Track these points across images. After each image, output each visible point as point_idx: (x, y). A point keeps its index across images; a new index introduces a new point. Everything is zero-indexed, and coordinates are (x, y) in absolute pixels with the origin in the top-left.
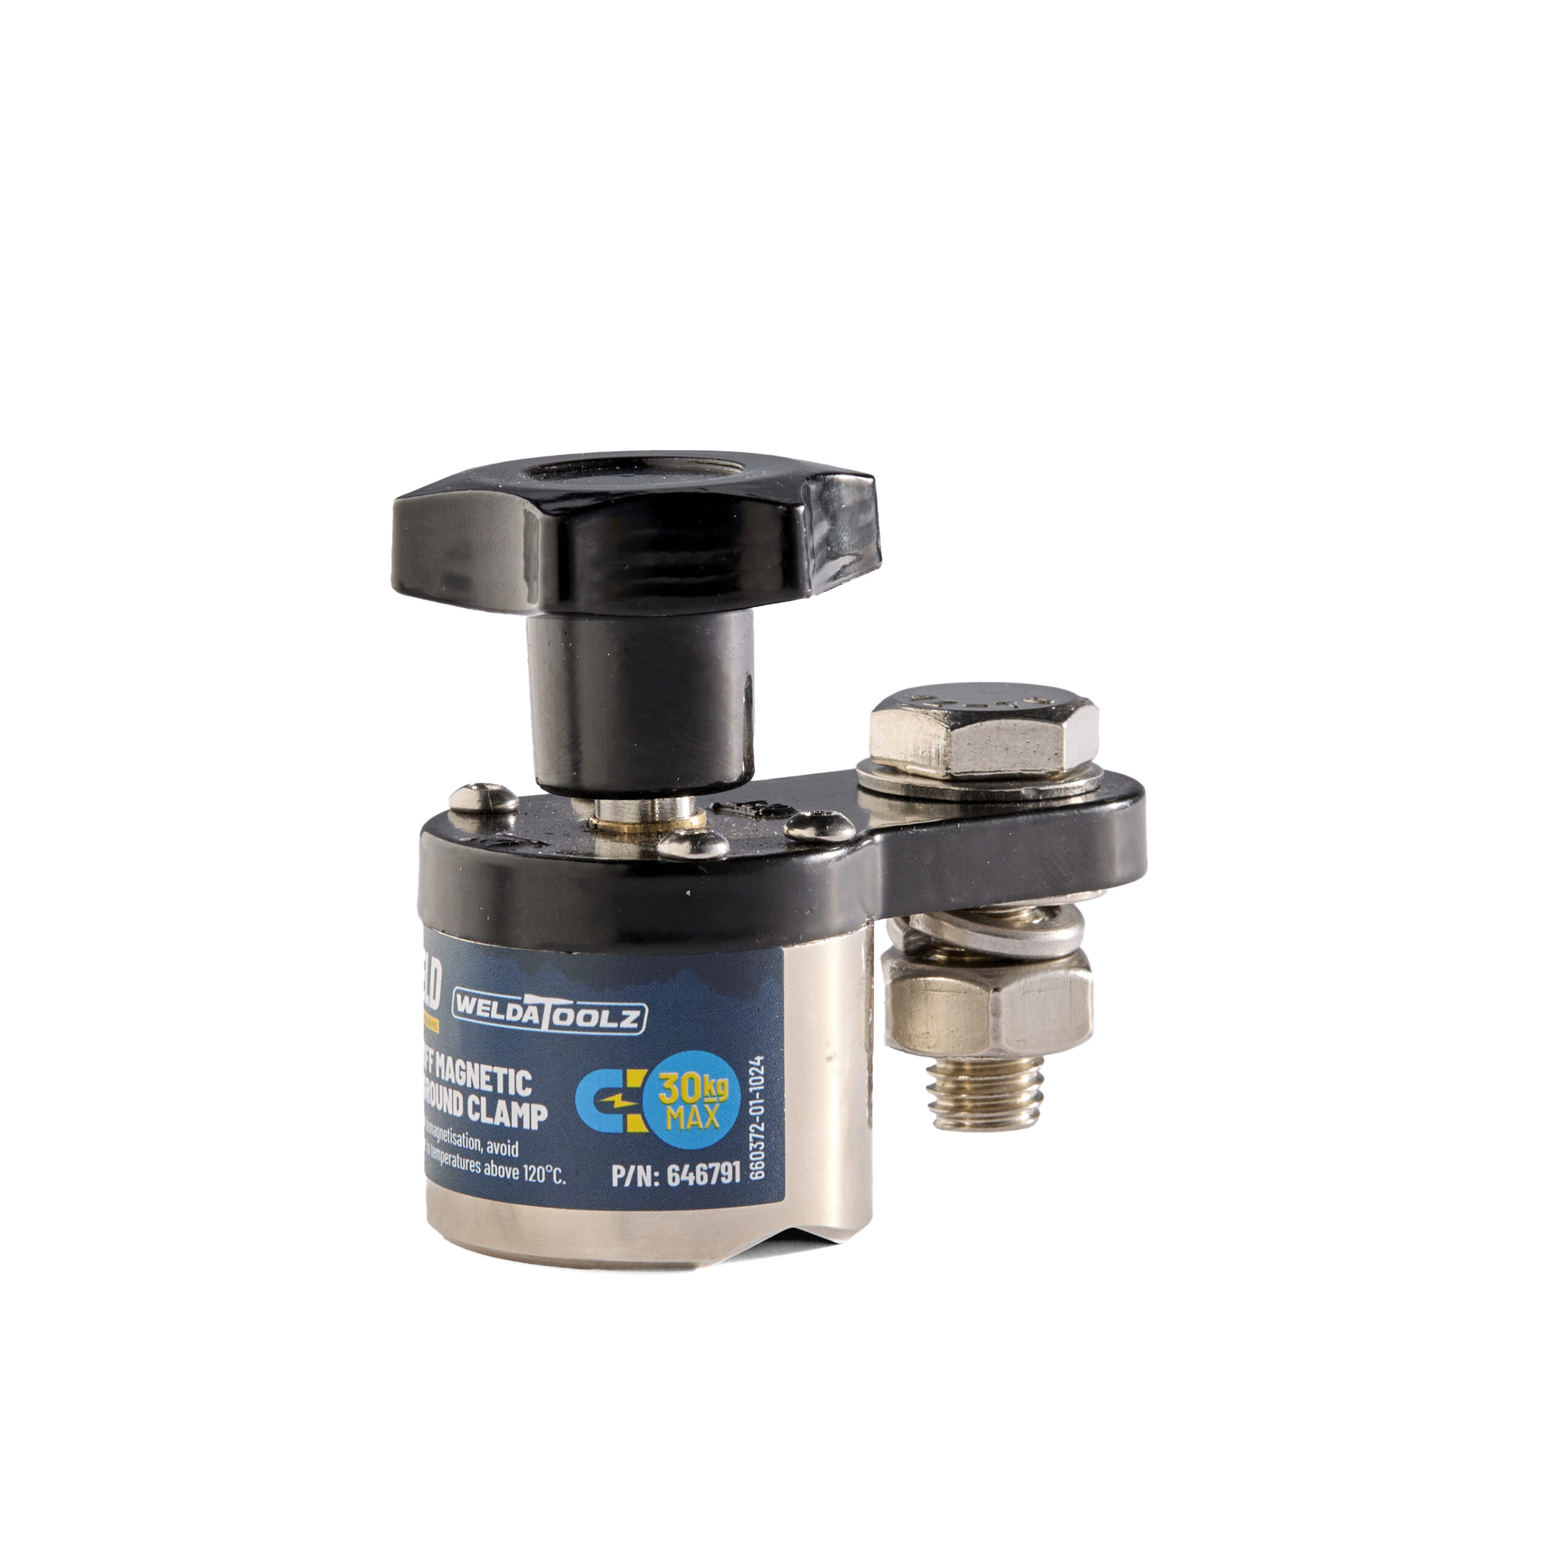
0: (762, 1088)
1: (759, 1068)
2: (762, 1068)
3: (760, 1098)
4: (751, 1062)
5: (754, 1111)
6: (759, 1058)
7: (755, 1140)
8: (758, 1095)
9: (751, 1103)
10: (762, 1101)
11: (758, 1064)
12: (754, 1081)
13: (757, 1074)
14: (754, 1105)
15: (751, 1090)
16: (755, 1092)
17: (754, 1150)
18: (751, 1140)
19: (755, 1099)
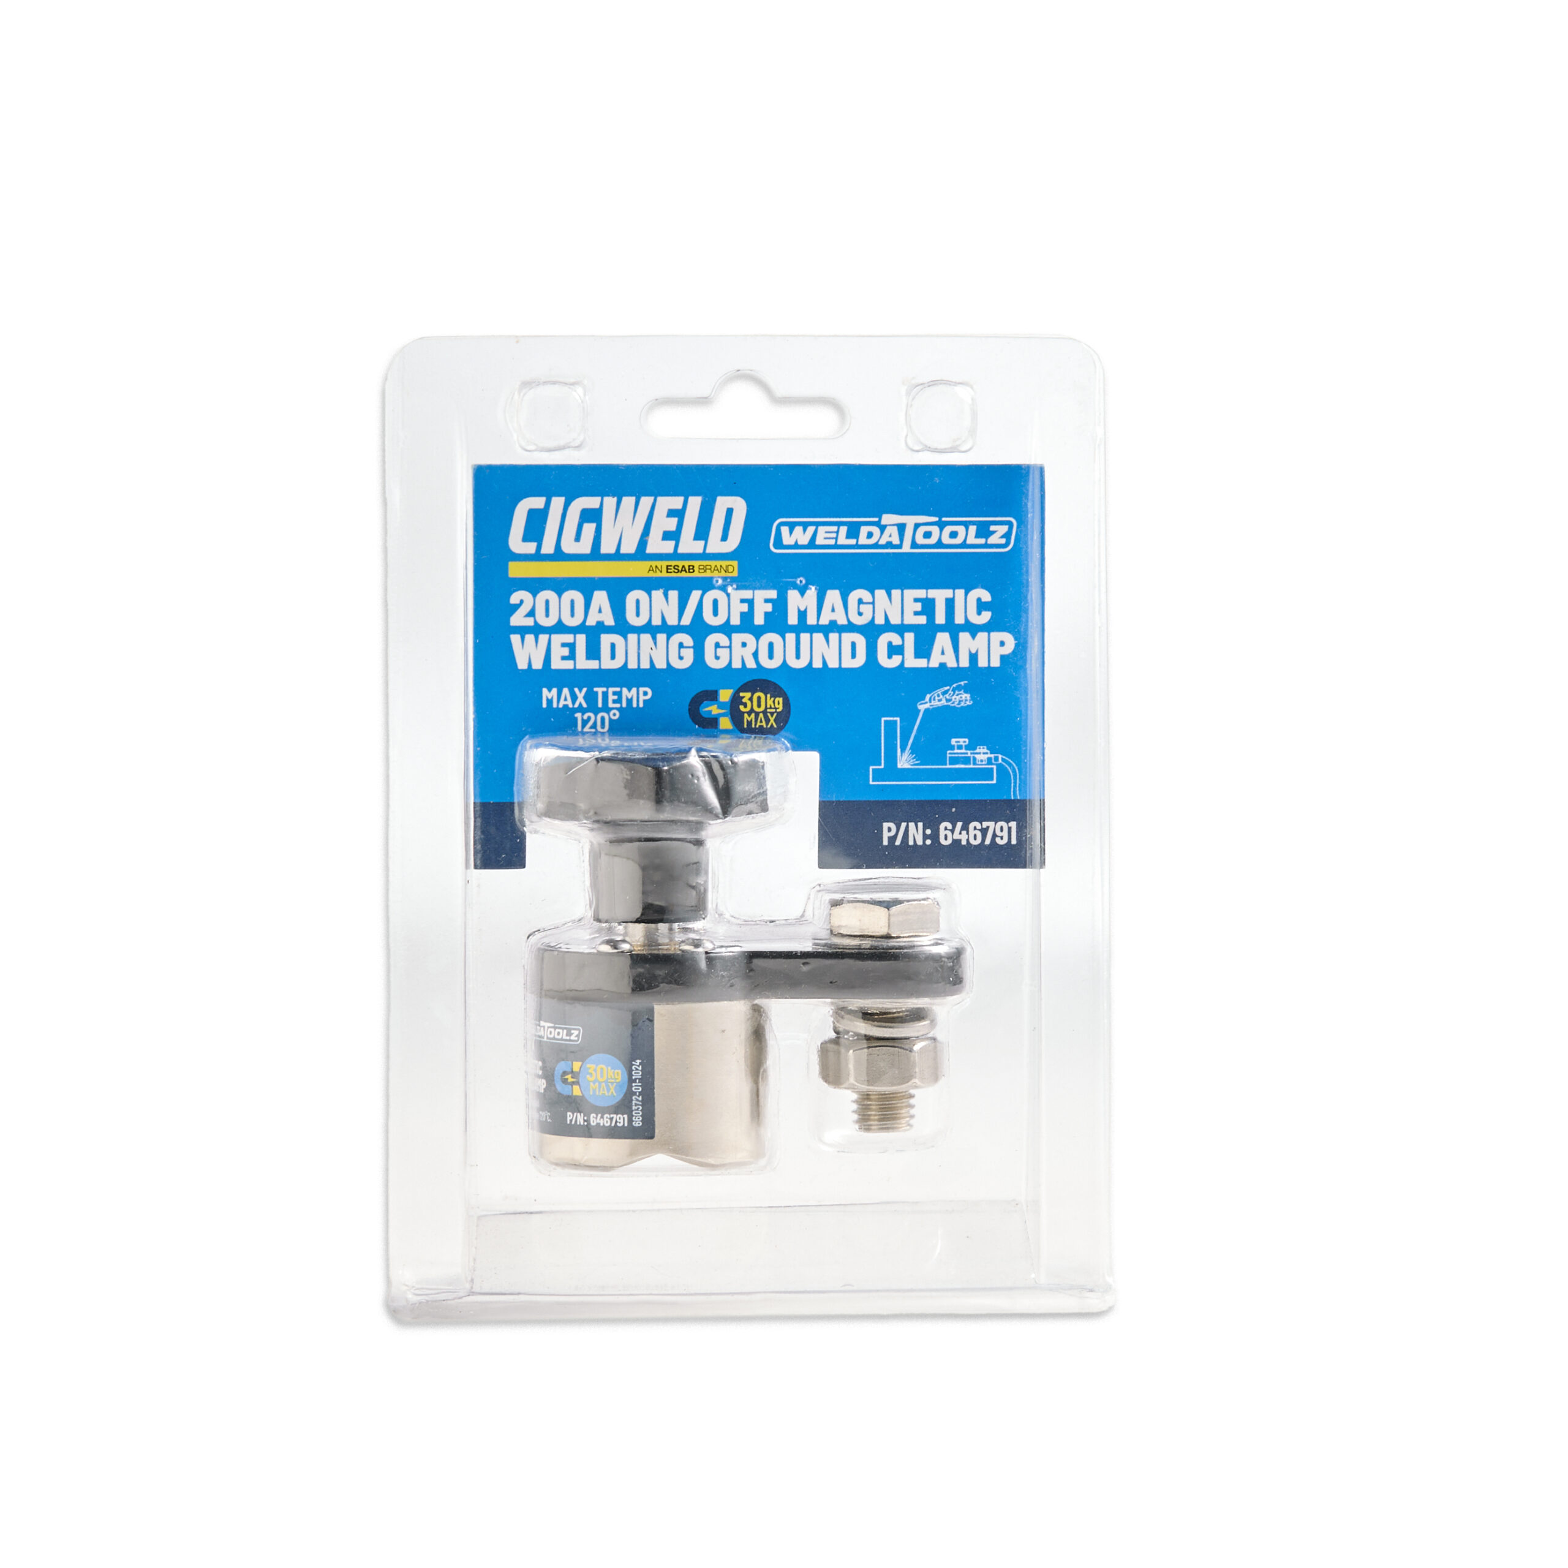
0: (640, 1077)
1: (639, 1066)
2: (641, 1066)
3: (639, 1082)
4: (634, 1063)
5: (635, 1089)
6: (638, 1061)
7: (636, 1105)
8: (637, 1081)
9: (634, 1084)
10: (640, 1084)
11: (638, 1064)
12: (635, 1073)
13: (637, 1069)
14: (636, 1086)
15: (634, 1077)
16: (636, 1079)
17: (636, 1110)
18: (633, 1104)
19: (636, 1082)
